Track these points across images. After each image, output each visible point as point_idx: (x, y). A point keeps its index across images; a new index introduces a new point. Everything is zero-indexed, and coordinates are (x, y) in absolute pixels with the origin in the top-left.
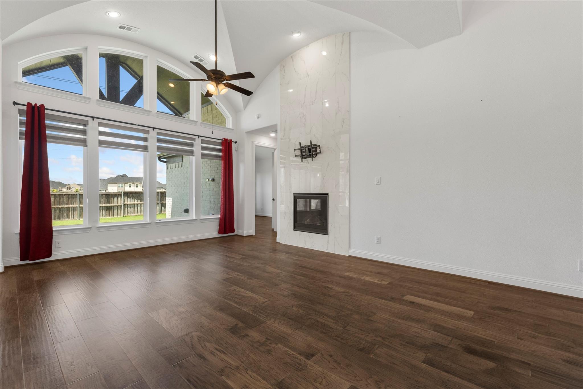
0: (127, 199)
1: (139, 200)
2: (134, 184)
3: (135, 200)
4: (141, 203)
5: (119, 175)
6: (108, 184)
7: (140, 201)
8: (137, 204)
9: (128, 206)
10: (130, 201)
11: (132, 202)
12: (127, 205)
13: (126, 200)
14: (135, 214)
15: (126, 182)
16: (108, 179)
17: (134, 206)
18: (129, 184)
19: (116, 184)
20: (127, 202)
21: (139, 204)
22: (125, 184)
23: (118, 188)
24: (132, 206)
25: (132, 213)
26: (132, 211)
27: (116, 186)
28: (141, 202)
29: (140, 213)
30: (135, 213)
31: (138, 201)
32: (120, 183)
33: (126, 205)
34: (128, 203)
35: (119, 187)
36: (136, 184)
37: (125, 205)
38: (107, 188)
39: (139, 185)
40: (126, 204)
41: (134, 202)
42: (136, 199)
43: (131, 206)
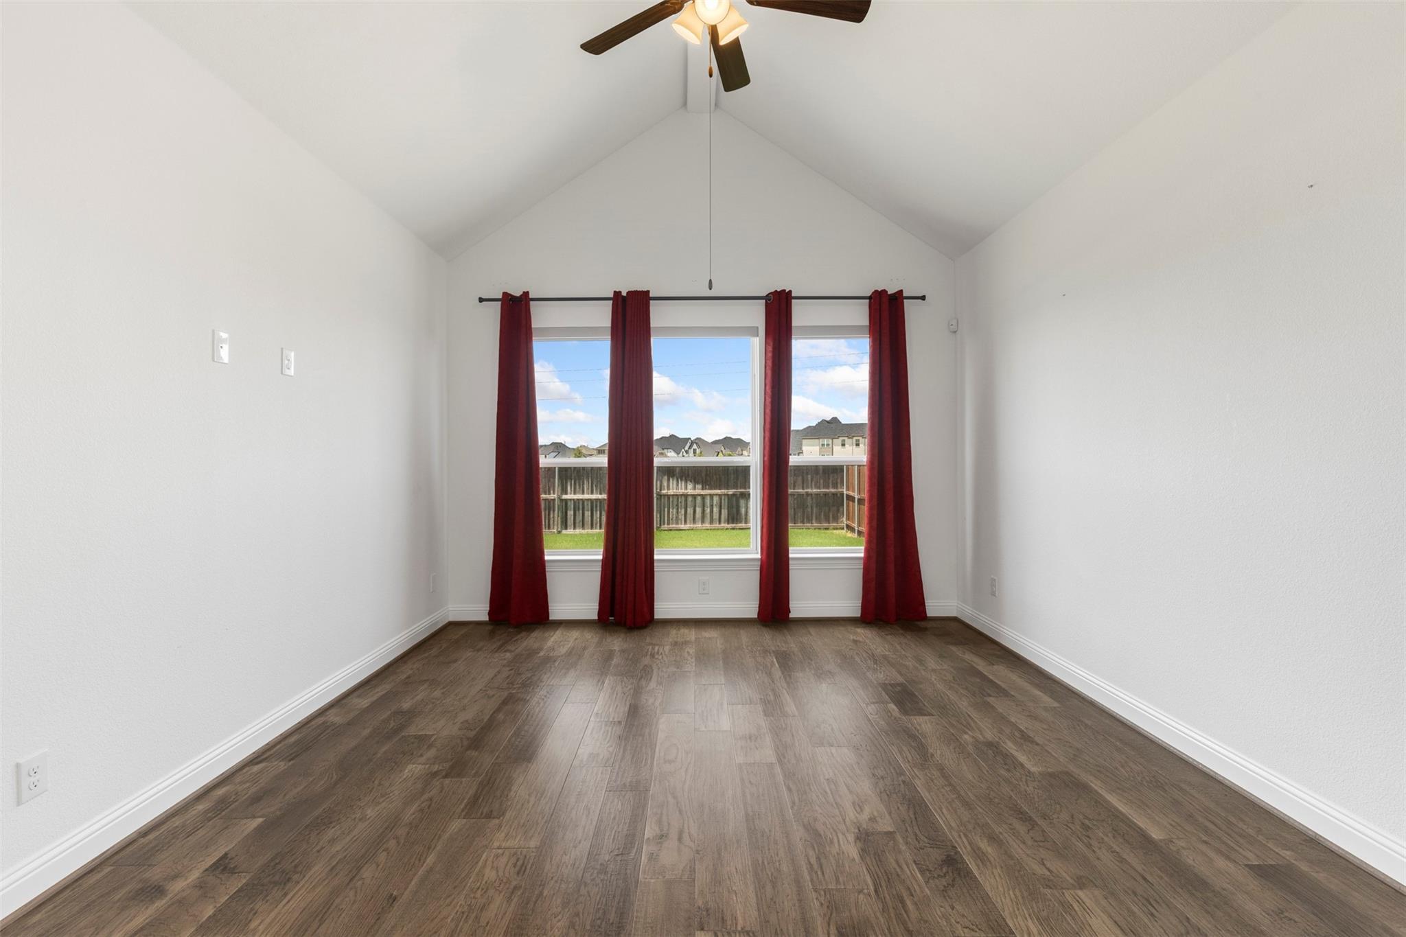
0: (669, 480)
1: (698, 483)
2: (851, 440)
3: (689, 482)
4: (703, 492)
5: (823, 420)
6: (803, 440)
7: (700, 486)
8: (694, 496)
9: (671, 500)
10: (675, 486)
11: (681, 489)
12: (668, 496)
13: (665, 484)
14: (688, 526)
15: (836, 435)
16: (804, 429)
17: (686, 501)
18: (841, 439)
19: (817, 440)
20: (668, 489)
21: (700, 495)
22: (834, 440)
23: (820, 449)
24: (680, 500)
25: (680, 521)
26: (680, 517)
27: (817, 446)
28: (703, 489)
29: (700, 522)
30: (688, 521)
31: (697, 486)
32: (825, 438)
33: (664, 499)
34: (671, 492)
35: (823, 445)
36: (855, 438)
37: (662, 497)
38: (801, 449)
39: (861, 440)
40: (664, 495)
41: (686, 488)
42: (691, 481)
43: (678, 499)
